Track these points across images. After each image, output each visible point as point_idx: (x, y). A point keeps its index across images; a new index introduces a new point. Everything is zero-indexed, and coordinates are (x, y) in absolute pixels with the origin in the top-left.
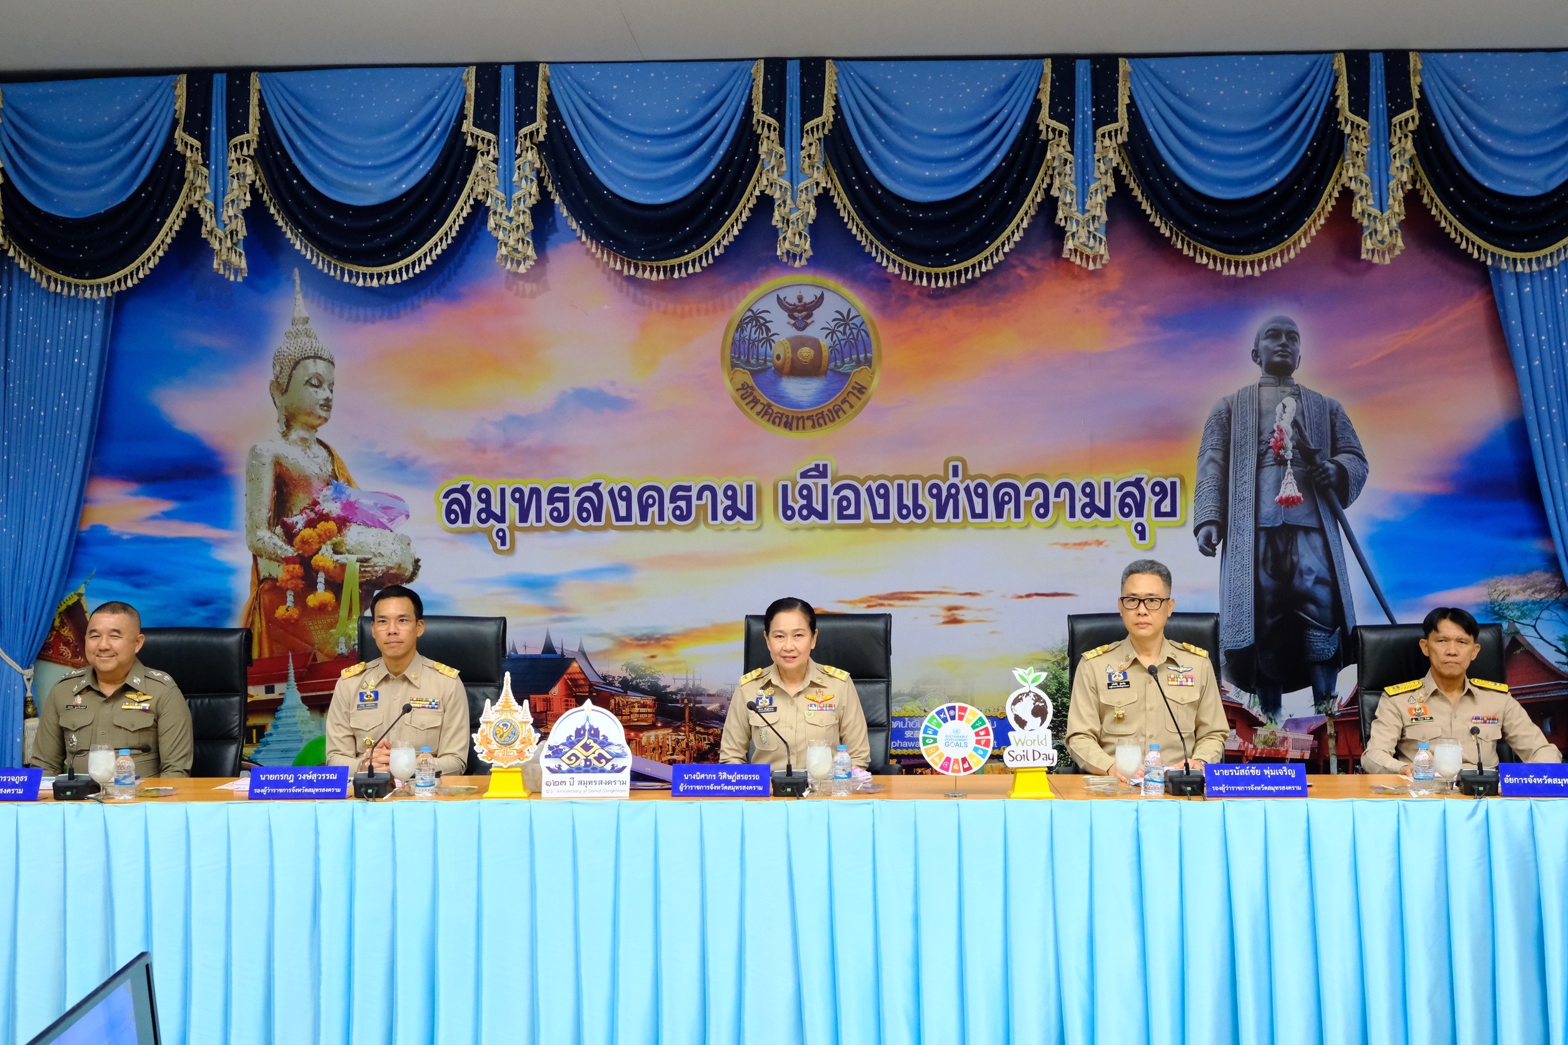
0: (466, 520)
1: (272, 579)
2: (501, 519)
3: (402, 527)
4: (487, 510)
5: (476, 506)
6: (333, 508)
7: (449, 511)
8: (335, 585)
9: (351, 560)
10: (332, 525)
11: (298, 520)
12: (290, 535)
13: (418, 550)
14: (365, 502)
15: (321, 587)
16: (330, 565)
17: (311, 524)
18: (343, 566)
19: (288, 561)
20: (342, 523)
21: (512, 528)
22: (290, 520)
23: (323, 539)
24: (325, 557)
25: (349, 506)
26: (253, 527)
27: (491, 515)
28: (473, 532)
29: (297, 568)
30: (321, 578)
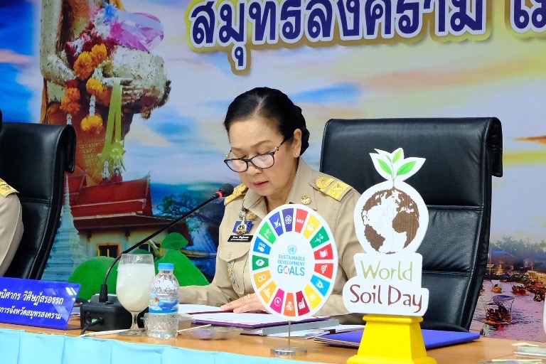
0: (210, 40)
1: (56, 103)
2: (239, 37)
3: (158, 49)
4: (228, 28)
5: (220, 23)
6: (103, 31)
7: (196, 30)
8: (103, 110)
9: (115, 82)
10: (102, 48)
11: (78, 43)
12: (71, 60)
13: (171, 73)
14: (129, 24)
15: (92, 110)
16: (100, 88)
17: (87, 47)
18: (110, 89)
19: (69, 84)
20: (111, 44)
21: (250, 46)
22: (71, 44)
23: (97, 61)
24: (96, 82)
25: (117, 28)
26: (46, 52)
27: (231, 33)
28: (214, 52)
29: (74, 92)
30: (93, 102)
